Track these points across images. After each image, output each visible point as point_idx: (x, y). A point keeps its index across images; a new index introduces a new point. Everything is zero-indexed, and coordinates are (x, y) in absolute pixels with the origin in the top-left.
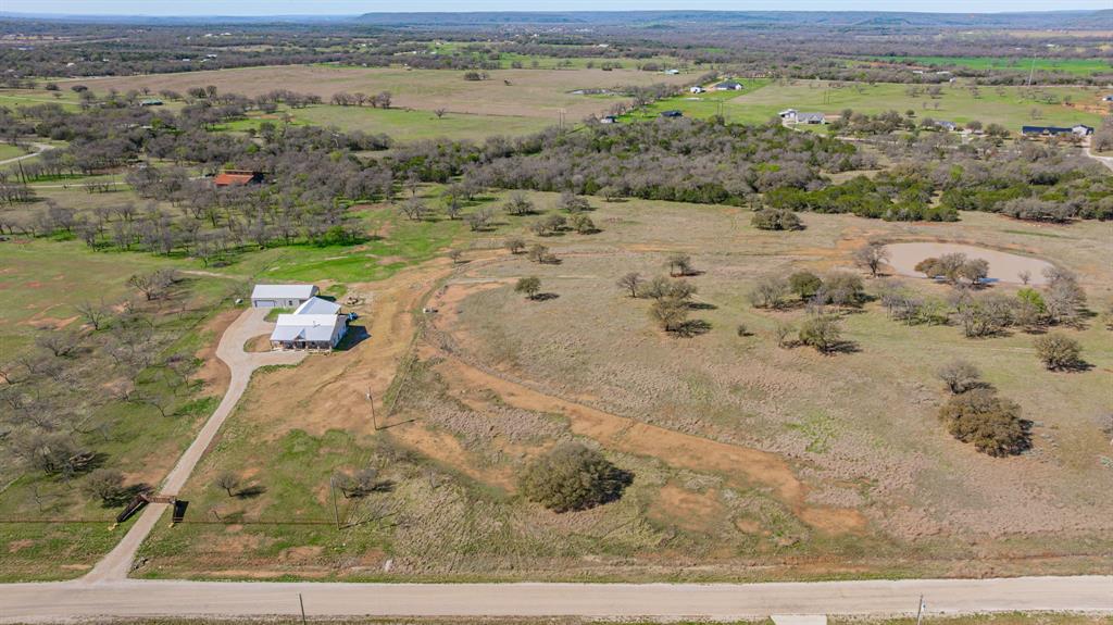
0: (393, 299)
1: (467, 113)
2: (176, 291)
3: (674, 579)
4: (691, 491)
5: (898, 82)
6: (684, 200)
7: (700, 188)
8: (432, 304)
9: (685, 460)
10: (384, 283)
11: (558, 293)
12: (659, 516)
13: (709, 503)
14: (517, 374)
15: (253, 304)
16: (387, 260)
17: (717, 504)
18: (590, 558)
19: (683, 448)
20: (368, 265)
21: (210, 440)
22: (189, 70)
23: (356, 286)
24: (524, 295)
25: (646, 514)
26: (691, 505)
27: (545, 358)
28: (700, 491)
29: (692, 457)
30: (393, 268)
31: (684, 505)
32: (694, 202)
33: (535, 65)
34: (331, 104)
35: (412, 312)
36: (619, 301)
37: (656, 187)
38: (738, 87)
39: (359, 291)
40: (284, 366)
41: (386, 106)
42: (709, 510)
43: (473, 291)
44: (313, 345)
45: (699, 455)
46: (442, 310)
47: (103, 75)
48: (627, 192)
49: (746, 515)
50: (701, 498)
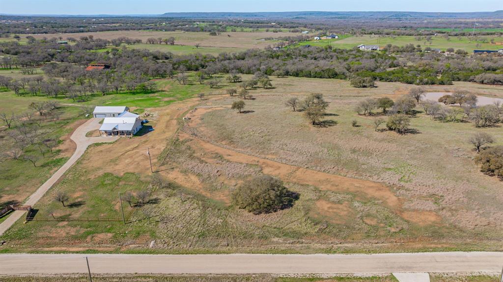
0: (168, 114)
1: (210, 47)
2: (56, 111)
3: (329, 251)
4: (333, 202)
5: (410, 35)
6: (315, 77)
7: (323, 71)
8: (188, 116)
9: (329, 187)
10: (164, 108)
11: (254, 110)
12: (316, 216)
13: (345, 209)
14: (232, 146)
15: (94, 116)
16: (166, 99)
17: (350, 210)
18: (276, 239)
19: (327, 181)
20: (157, 101)
21: (58, 178)
22: (82, 32)
23: (149, 109)
24: (236, 111)
25: (308, 215)
26: (335, 210)
27: (248, 138)
28: (339, 202)
29: (333, 185)
30: (169, 102)
31: (331, 210)
32: (321, 77)
33: (242, 31)
34: (147, 43)
35: (177, 119)
36: (287, 112)
37: (302, 71)
38: (336, 37)
39: (151, 111)
40: (106, 143)
41: (173, 44)
42: (345, 213)
43: (210, 110)
44: (122, 133)
45: (337, 184)
46: (193, 118)
47: (42, 33)
48: (287, 74)
49: (368, 215)
50: (341, 207)
